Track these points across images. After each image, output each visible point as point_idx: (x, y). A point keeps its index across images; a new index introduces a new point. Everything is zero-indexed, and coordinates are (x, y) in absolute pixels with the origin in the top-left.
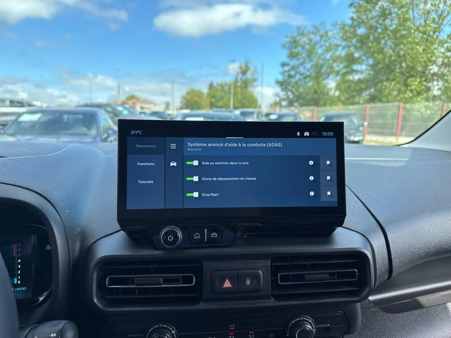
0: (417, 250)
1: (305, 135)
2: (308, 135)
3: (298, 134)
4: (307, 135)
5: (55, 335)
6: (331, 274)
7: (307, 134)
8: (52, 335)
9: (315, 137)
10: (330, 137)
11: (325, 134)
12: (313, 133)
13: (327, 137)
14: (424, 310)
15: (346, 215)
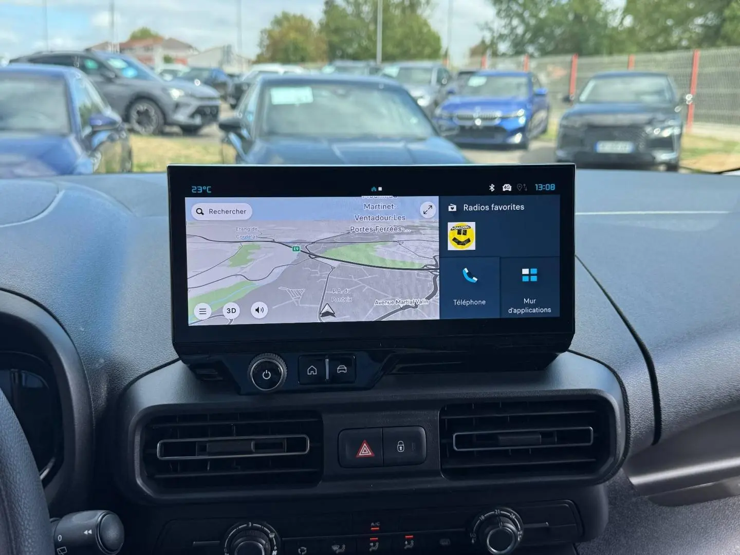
0: (713, 392)
1: (504, 190)
2: (510, 190)
3: (492, 188)
4: (507, 189)
5: (90, 532)
6: (544, 434)
7: (507, 187)
8: (86, 532)
9: (523, 192)
10: (551, 192)
11: (540, 187)
12: (519, 187)
13: (544, 192)
14: (731, 501)
15: (574, 333)
